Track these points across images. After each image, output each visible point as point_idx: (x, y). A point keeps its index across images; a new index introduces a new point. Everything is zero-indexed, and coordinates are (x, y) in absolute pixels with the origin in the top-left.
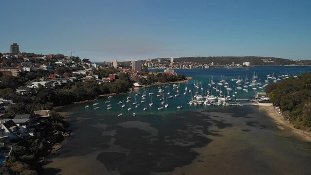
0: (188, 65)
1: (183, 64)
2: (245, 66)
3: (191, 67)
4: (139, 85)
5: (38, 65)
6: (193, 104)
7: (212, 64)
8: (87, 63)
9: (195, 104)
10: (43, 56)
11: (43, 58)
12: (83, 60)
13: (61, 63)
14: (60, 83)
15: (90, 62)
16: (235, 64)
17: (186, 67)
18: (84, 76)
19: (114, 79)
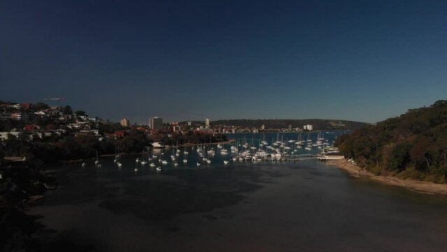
0: (231, 128)
1: (222, 128)
2: (307, 130)
3: (234, 132)
4: (159, 146)
5: (7, 114)
6: (238, 159)
7: (263, 127)
8: (82, 117)
9: (241, 159)
10: (15, 104)
11: (15, 106)
12: (76, 113)
13: (43, 113)
14: (40, 135)
15: (87, 116)
16: (293, 127)
17: (227, 132)
18: (78, 130)
19: (123, 136)
